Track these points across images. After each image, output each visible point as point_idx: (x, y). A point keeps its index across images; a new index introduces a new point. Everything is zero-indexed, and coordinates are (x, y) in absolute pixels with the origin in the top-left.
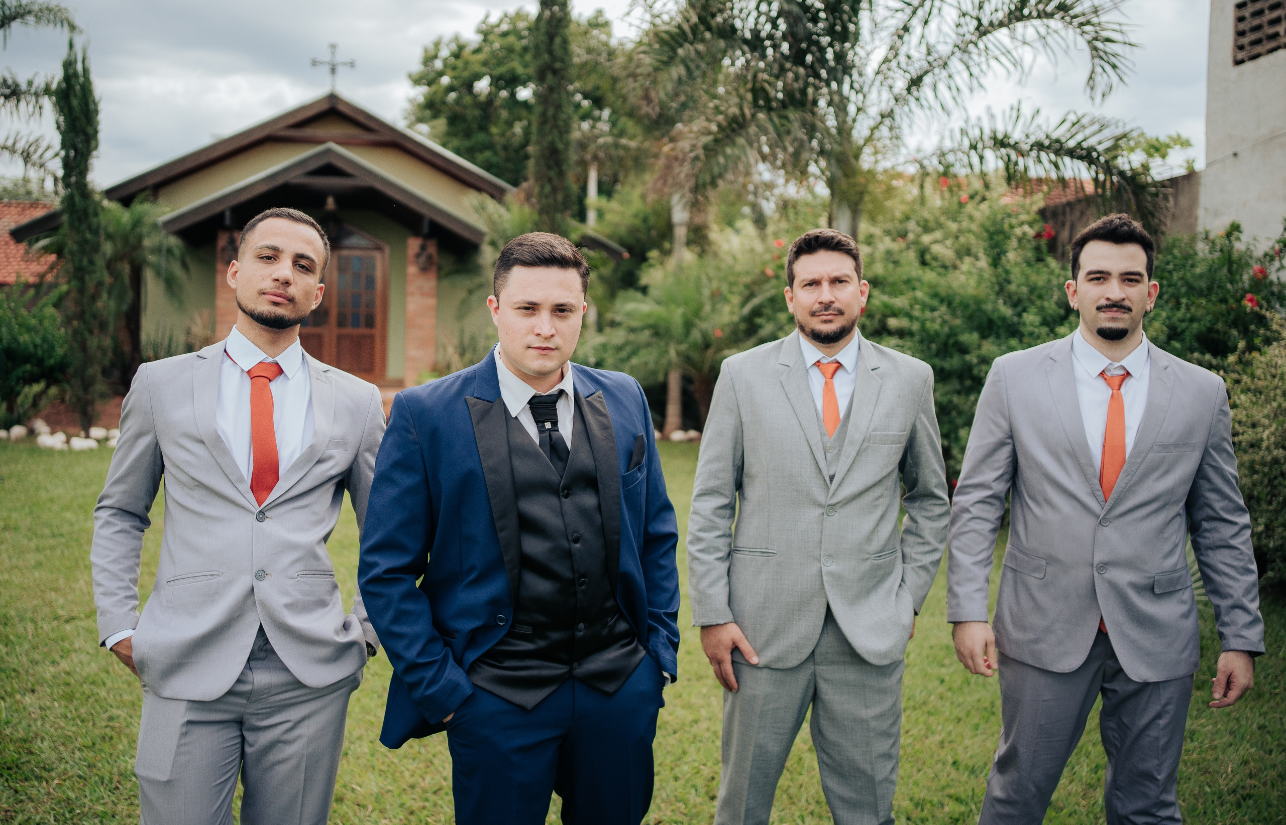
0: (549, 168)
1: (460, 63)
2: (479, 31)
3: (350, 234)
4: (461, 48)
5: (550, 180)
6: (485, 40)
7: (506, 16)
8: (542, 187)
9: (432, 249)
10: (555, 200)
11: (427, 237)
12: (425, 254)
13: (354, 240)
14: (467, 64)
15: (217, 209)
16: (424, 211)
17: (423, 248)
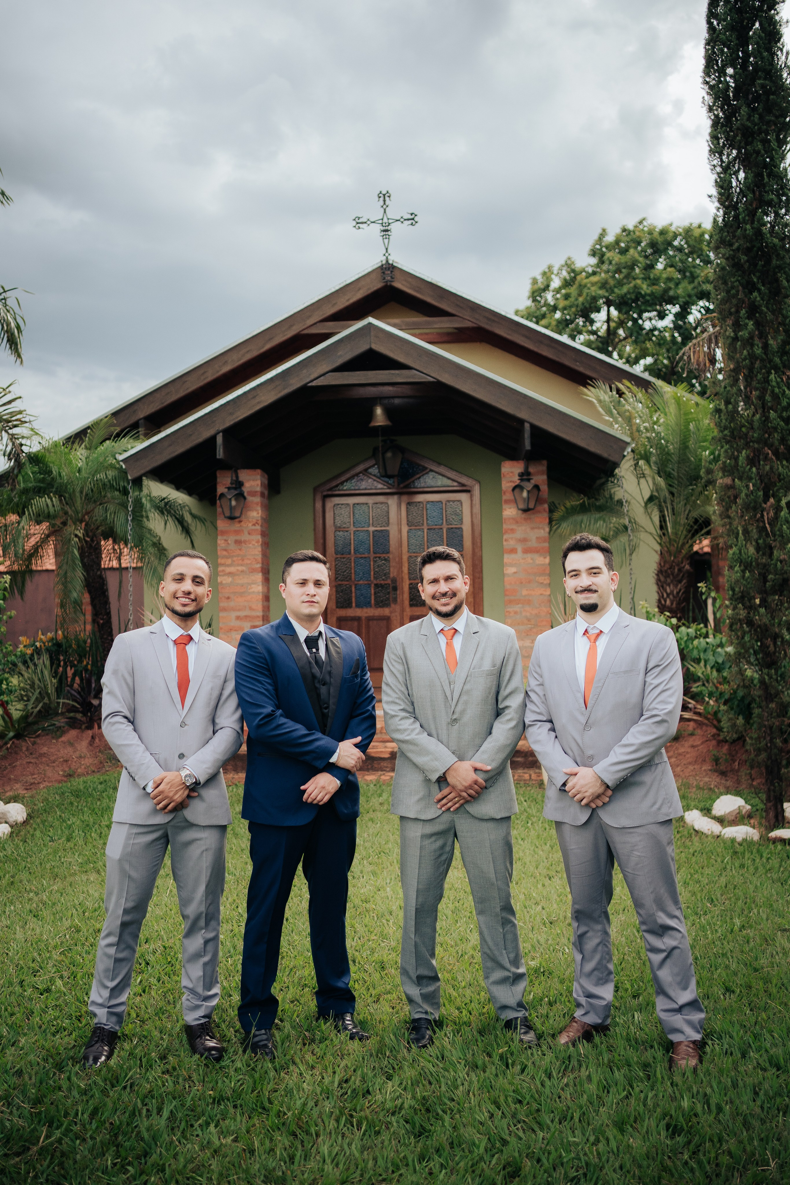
0: (750, 287)
1: (573, 290)
2: (593, 253)
3: (424, 470)
4: (574, 273)
5: (753, 310)
6: (602, 262)
7: (624, 230)
8: (737, 326)
9: (540, 478)
10: (766, 346)
11: (531, 458)
12: (529, 486)
13: (430, 480)
14: (581, 287)
15: (206, 434)
16: (522, 414)
17: (525, 476)
